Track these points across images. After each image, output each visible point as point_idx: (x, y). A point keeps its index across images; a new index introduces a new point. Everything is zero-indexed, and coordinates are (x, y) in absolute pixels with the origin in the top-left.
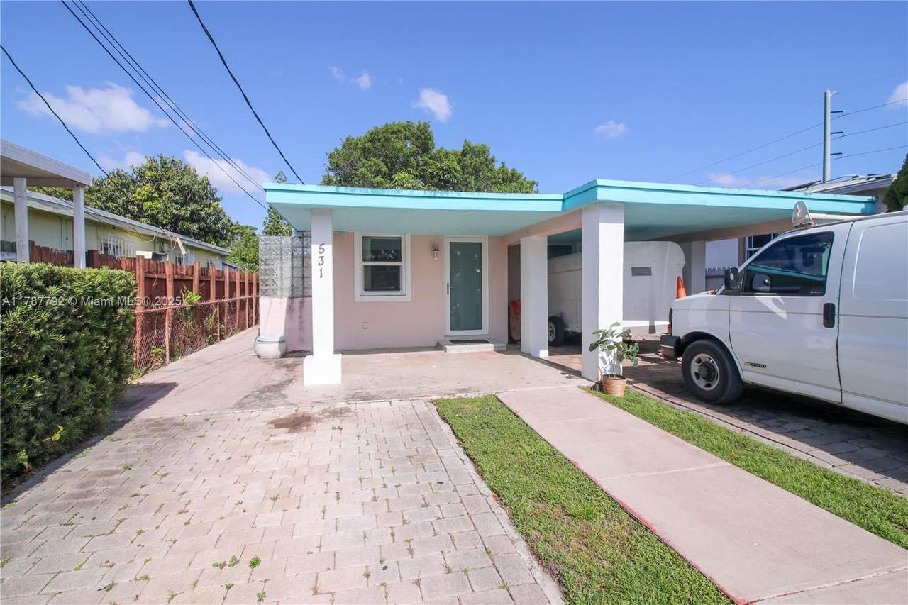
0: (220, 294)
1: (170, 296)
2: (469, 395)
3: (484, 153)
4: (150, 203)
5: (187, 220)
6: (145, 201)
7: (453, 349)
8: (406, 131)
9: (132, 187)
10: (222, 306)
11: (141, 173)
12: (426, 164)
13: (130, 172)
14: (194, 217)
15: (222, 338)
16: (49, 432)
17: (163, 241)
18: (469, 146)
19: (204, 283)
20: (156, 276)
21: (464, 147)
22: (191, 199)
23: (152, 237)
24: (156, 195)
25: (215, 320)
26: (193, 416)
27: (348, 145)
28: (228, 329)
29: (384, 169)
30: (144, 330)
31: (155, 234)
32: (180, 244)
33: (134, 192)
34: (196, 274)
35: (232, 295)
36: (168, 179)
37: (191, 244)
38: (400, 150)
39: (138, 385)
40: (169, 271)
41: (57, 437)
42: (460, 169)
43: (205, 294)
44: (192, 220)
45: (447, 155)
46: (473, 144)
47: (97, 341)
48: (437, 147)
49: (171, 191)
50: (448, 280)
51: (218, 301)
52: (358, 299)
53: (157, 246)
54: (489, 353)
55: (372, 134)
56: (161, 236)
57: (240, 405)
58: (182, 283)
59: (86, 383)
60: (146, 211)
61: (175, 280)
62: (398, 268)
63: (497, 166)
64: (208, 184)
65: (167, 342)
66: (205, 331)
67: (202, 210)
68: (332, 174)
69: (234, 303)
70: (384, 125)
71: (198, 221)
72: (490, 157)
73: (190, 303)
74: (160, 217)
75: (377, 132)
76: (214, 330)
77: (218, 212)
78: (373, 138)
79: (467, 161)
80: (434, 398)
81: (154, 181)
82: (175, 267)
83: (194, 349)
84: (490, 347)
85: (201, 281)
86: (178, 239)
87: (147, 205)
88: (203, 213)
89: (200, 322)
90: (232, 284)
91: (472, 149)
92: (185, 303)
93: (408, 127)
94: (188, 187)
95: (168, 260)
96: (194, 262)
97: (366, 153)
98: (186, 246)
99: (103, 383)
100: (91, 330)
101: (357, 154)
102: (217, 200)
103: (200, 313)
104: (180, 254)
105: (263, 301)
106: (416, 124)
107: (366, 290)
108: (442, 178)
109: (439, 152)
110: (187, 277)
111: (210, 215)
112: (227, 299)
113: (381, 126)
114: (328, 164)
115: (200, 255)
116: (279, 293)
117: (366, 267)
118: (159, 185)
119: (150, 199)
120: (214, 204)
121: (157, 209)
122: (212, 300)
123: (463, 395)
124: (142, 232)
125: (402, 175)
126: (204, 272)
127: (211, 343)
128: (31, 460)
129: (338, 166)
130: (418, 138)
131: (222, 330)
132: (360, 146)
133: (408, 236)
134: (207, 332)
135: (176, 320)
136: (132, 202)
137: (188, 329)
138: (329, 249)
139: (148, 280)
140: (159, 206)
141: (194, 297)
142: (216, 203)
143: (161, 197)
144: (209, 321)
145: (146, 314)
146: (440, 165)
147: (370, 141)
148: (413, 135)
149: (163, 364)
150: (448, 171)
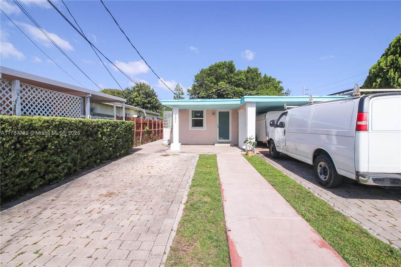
0: (155, 128)
1: (142, 128)
2: (210, 154)
3: (256, 71)
4: (136, 98)
5: (147, 103)
6: (135, 98)
7: (217, 145)
8: (224, 65)
9: (132, 93)
10: (155, 131)
11: (134, 88)
12: (231, 77)
13: (131, 88)
14: (149, 102)
15: (155, 140)
16: (122, 151)
17: (140, 112)
18: (250, 69)
19: (150, 125)
20: (138, 122)
21: (248, 69)
22: (148, 96)
23: (137, 111)
24: (138, 95)
25: (153, 135)
26: (145, 153)
27: (202, 72)
28: (157, 138)
29: (215, 81)
30: (136, 136)
31: (138, 110)
32: (145, 113)
33: (132, 95)
34: (148, 122)
35: (158, 128)
36: (142, 90)
37: (147, 112)
38: (221, 73)
39: (135, 149)
40: (141, 121)
41: (123, 152)
42: (245, 79)
43: (150, 128)
44: (148, 103)
45: (241, 73)
46: (252, 67)
47: (129, 135)
48: (237, 70)
49: (143, 94)
50: (218, 123)
51: (154, 129)
52: (190, 129)
53: (139, 113)
54: (229, 146)
55: (210, 68)
56: (140, 110)
57: (155, 152)
58: (145, 124)
59: (127, 143)
60: (136, 101)
61: (143, 123)
62: (202, 119)
63: (263, 76)
64: (153, 91)
65: (141, 140)
66: (150, 138)
67: (151, 100)
68: (196, 83)
69: (159, 130)
70: (215, 64)
71: (150, 104)
72: (259, 72)
73: (147, 130)
74: (139, 103)
75: (212, 67)
76: (153, 138)
77: (156, 100)
78: (211, 69)
79: (249, 75)
80: (200, 154)
81: (138, 91)
82: (143, 120)
83: (147, 142)
84: (229, 145)
85: (149, 124)
86: (144, 111)
87: (136, 99)
88: (152, 101)
89: (149, 135)
90: (158, 125)
91: (251, 70)
92: (145, 130)
93: (224, 64)
94: (148, 92)
95: (141, 118)
96: (148, 118)
97: (209, 75)
98: (146, 113)
99: (130, 144)
100: (128, 133)
101: (204, 75)
102: (156, 96)
103: (149, 132)
104: (145, 115)
105: (164, 129)
106: (228, 61)
107: (193, 126)
108: (237, 83)
109: (237, 72)
110: (146, 123)
111: (154, 101)
112: (157, 129)
113: (214, 64)
114: (194, 80)
115: (151, 115)
116: (168, 127)
117: (193, 120)
118: (139, 92)
119: (137, 97)
120: (155, 98)
121: (138, 100)
122: (152, 129)
123: (208, 154)
124: (135, 109)
125: (221, 83)
126: (150, 121)
127: (152, 142)
128: (119, 155)
129: (198, 80)
130: (229, 67)
131: (155, 138)
132: (206, 72)
133: (205, 110)
134: (151, 138)
135: (143, 134)
136: (132, 98)
137: (146, 137)
138: (177, 115)
139: (137, 123)
140: (139, 99)
141: (147, 128)
142: (156, 97)
143: (140, 96)
144: (151, 135)
145: (136, 132)
146: (237, 78)
147: (210, 70)
148: (226, 67)
149: (140, 145)
150: (240, 80)
